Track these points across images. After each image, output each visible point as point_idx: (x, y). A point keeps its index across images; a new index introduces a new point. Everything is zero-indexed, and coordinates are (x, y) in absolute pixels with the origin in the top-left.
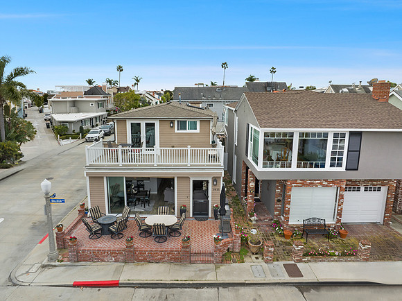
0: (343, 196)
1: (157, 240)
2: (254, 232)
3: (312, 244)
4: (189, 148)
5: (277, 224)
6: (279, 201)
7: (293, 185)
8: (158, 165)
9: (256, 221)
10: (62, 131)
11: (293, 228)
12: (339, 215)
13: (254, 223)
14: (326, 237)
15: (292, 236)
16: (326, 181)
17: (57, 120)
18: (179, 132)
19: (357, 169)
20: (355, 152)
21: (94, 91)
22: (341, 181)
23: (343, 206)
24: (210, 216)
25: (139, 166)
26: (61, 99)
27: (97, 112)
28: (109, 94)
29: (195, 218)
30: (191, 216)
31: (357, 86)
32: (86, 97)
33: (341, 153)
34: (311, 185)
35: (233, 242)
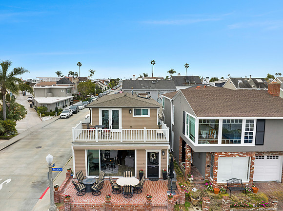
0: (253, 163)
1: (126, 196)
2: (195, 190)
3: (234, 198)
4: (145, 129)
5: (208, 183)
6: (208, 166)
7: (219, 156)
8: (123, 141)
9: (193, 181)
10: (43, 111)
11: (219, 186)
12: (252, 176)
13: (191, 182)
14: (243, 192)
15: (219, 192)
16: (242, 153)
17: (39, 102)
18: (135, 116)
19: (263, 145)
20: (261, 132)
21: (63, 81)
22: (252, 152)
23: (254, 170)
24: (160, 177)
25: (110, 142)
26: (41, 87)
27: (66, 96)
28: (74, 83)
29: (150, 179)
30: (146, 177)
31: (248, 79)
32: (58, 85)
33: (251, 133)
34: (231, 155)
35: (180, 197)
